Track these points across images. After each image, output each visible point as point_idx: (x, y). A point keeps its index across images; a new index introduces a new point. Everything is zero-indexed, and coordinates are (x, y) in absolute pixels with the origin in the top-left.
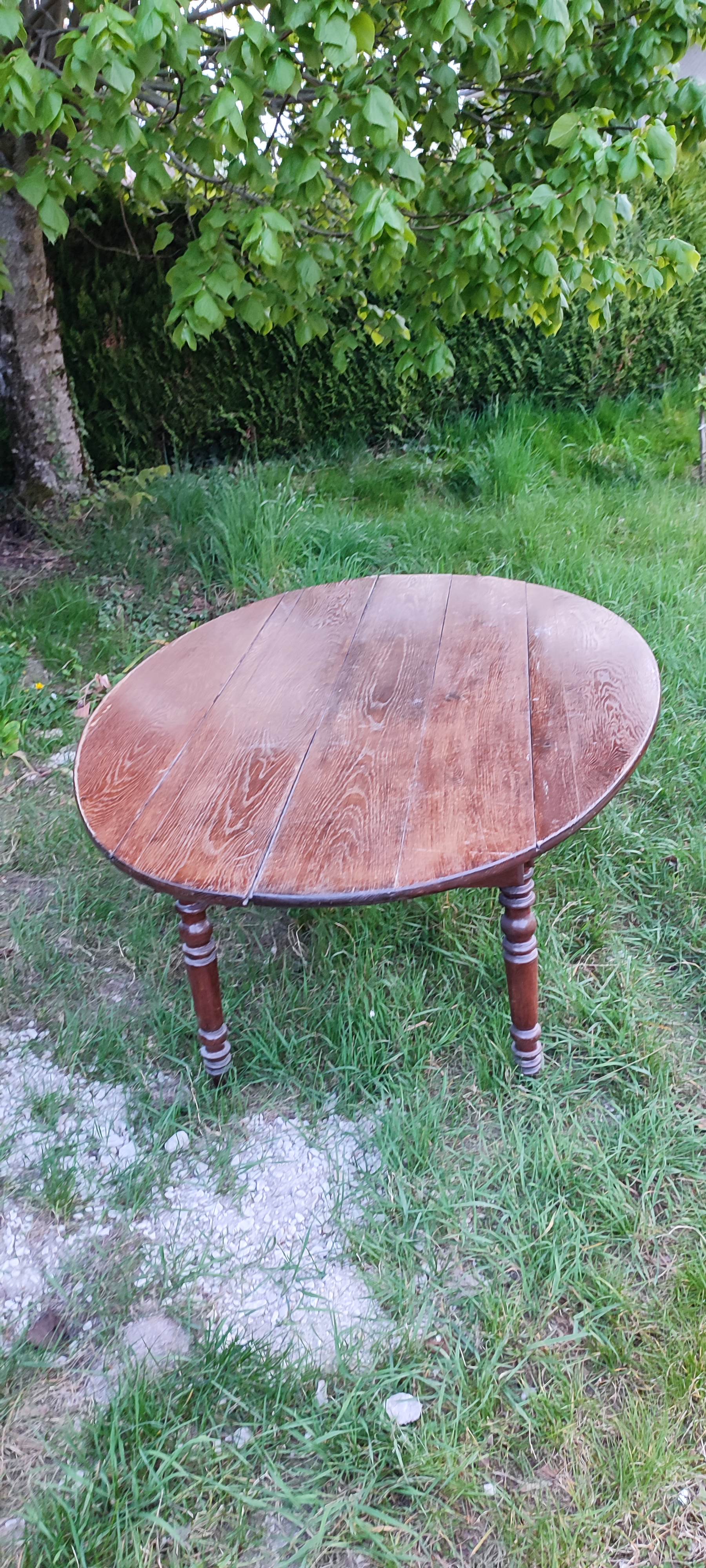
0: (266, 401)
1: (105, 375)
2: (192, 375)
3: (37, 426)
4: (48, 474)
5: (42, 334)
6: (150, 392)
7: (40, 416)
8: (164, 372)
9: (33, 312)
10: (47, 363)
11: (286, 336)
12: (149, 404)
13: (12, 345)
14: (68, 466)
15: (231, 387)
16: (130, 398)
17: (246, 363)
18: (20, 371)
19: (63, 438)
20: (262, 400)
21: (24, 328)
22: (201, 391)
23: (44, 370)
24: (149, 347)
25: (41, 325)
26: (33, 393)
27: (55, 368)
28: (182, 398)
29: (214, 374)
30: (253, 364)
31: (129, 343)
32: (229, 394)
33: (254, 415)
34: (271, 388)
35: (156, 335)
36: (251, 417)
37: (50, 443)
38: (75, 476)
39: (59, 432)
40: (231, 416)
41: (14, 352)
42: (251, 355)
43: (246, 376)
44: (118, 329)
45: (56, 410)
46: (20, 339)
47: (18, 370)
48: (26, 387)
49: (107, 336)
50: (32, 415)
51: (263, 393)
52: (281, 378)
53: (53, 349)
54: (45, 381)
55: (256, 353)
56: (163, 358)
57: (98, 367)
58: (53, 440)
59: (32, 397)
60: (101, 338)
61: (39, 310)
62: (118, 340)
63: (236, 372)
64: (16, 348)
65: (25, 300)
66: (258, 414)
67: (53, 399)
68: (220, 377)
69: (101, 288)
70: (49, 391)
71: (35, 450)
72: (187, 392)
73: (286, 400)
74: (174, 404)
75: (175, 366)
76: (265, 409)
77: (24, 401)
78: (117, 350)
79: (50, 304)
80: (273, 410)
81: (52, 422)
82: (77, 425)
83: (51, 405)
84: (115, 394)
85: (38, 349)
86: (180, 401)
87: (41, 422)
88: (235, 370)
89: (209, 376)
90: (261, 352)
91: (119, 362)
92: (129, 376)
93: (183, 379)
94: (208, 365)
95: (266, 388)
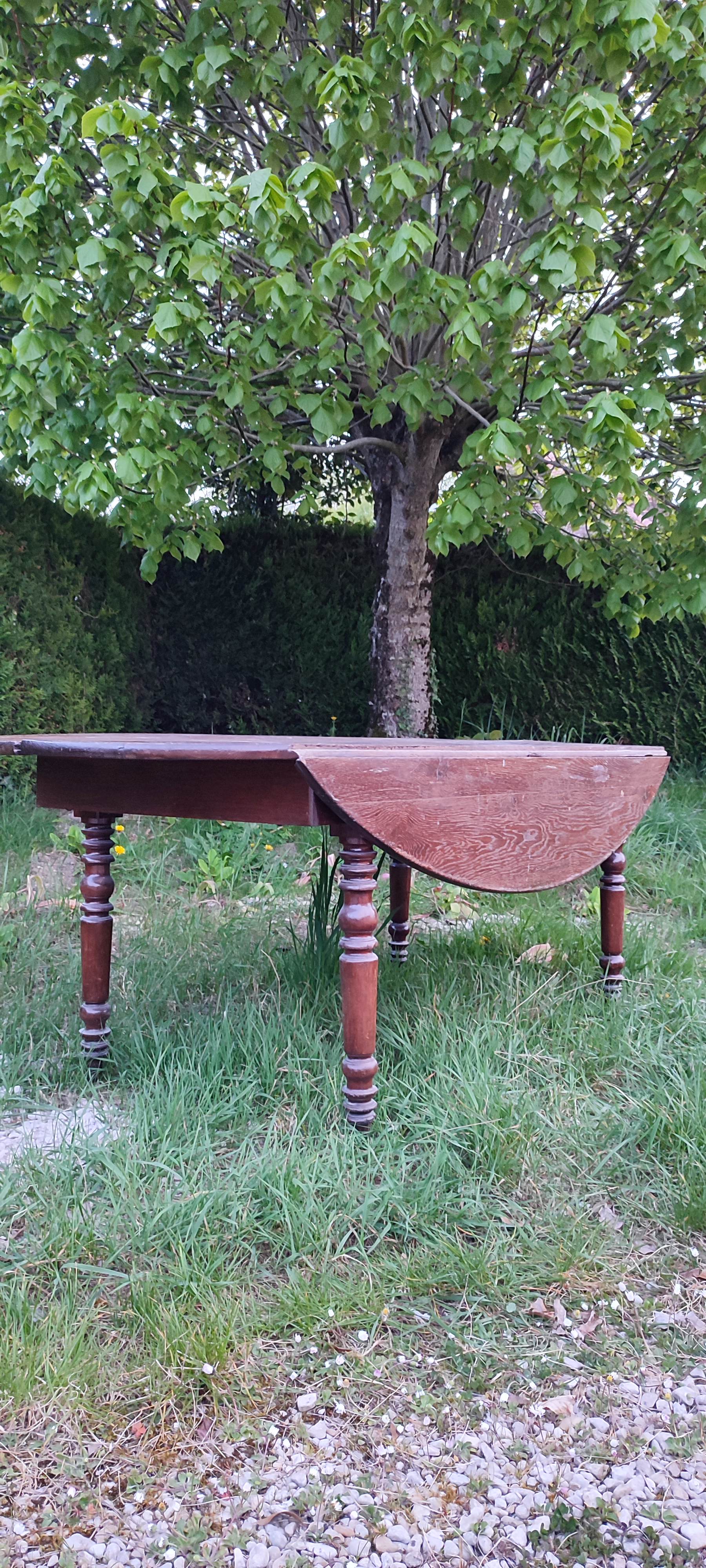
0: (643, 716)
1: (491, 672)
2: (574, 683)
3: (391, 682)
4: (391, 724)
5: (411, 606)
6: (530, 693)
7: (395, 674)
8: (547, 677)
9: (407, 588)
10: (411, 632)
11: (672, 659)
12: (528, 704)
13: (386, 613)
14: (411, 720)
15: (610, 700)
16: (510, 695)
17: (627, 677)
18: (386, 635)
19: (410, 696)
20: (639, 713)
21: (396, 601)
22: (580, 698)
23: (407, 637)
24: (537, 653)
25: (411, 600)
26: (394, 654)
27: (418, 637)
28: (560, 702)
29: (595, 686)
30: (636, 679)
31: (520, 649)
32: (607, 705)
33: (628, 726)
34: (650, 704)
35: (545, 645)
36: (625, 727)
37: (397, 698)
38: (416, 731)
39: (409, 691)
40: (604, 724)
41: (386, 619)
42: (634, 672)
43: (627, 691)
44: (512, 637)
45: (411, 672)
46: (392, 609)
47: (385, 634)
48: (389, 648)
49: (500, 641)
50: (389, 673)
51: (641, 708)
52: (662, 697)
53: (419, 622)
54: (406, 647)
55: (639, 671)
56: (548, 664)
57: (485, 666)
58: (402, 696)
59: (392, 658)
60: (495, 642)
61: (412, 587)
62: (511, 646)
63: (618, 685)
64: (387, 616)
65: (402, 577)
66: (633, 725)
67: (410, 662)
68: (601, 689)
69: (504, 602)
70: (408, 655)
71: (384, 703)
72: (566, 696)
73: (665, 718)
74: (550, 706)
75: (558, 673)
76: (640, 722)
77: (385, 661)
78: (507, 654)
79: (424, 585)
80: (649, 725)
81: (405, 681)
82: (430, 690)
83: (408, 667)
84: (496, 690)
85: (405, 619)
86: (557, 704)
87: (395, 680)
88: (618, 683)
89: (589, 685)
90: (645, 671)
91: (505, 665)
92: (513, 676)
93: (564, 686)
94: (591, 677)
95: (645, 704)
